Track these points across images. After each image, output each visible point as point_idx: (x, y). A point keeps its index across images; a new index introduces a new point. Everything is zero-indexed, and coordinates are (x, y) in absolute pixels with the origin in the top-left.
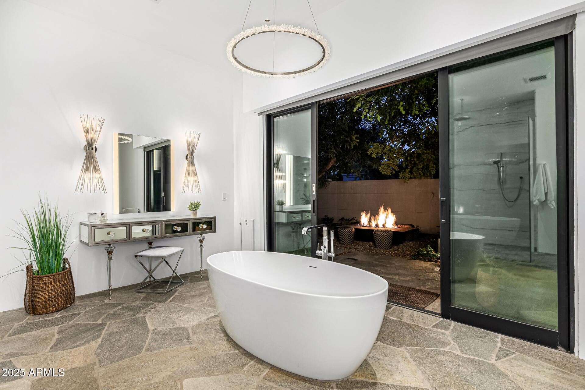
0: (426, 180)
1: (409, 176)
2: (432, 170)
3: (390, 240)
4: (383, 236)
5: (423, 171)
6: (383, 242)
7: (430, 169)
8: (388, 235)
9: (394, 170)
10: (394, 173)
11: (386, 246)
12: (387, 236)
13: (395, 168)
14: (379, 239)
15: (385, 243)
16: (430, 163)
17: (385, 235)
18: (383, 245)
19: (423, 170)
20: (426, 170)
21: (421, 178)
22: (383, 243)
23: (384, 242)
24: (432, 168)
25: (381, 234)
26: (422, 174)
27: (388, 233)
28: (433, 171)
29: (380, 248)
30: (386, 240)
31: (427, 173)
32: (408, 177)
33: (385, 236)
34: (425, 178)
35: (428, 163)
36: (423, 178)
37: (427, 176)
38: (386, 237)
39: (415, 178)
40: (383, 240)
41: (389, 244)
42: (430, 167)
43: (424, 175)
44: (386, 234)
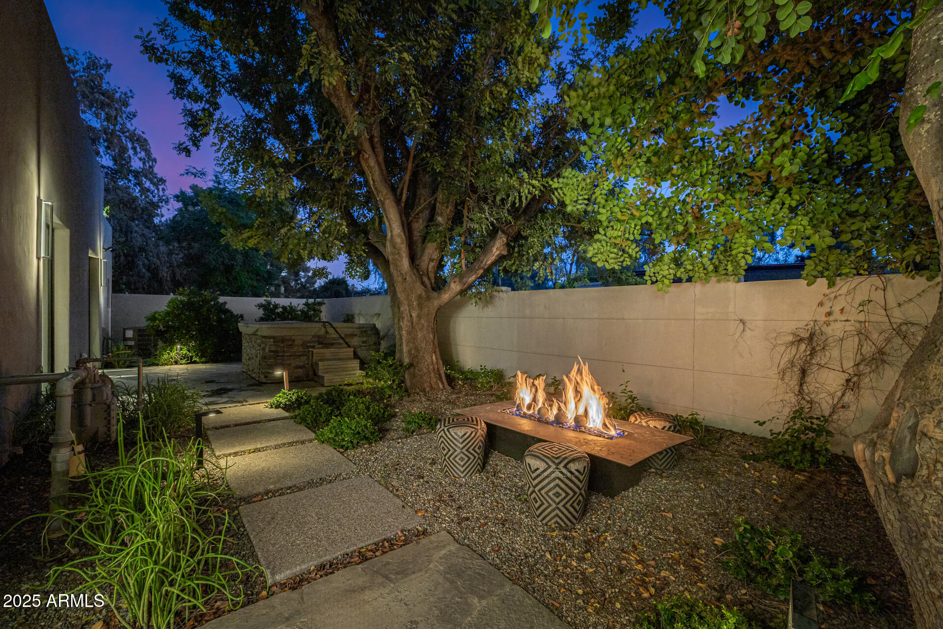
0: (722, 285)
1: (671, 271)
2: (742, 255)
3: (575, 493)
4: (547, 481)
5: (713, 261)
6: (548, 502)
7: (734, 252)
8: (568, 478)
9: (626, 255)
10: (629, 263)
11: (557, 515)
12: (559, 479)
13: (630, 251)
14: (535, 487)
15: (554, 506)
16: (737, 235)
17: (553, 476)
18: (549, 510)
19: (715, 257)
20: (722, 257)
21: (706, 280)
22: (546, 504)
23: (550, 501)
24: (742, 249)
25: (542, 469)
26: (711, 268)
27: (564, 471)
28: (744, 257)
29: (538, 517)
30: (557, 495)
31: (726, 265)
32: (668, 277)
33: (554, 479)
34: (719, 281)
35: (730, 237)
36: (714, 279)
37: (726, 274)
38: (558, 485)
39: (689, 280)
40: (547, 493)
41: (572, 510)
42: (736, 246)
43: (716, 270)
44: (557, 474)
